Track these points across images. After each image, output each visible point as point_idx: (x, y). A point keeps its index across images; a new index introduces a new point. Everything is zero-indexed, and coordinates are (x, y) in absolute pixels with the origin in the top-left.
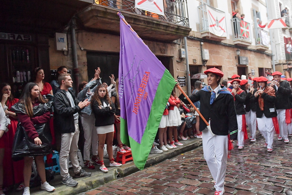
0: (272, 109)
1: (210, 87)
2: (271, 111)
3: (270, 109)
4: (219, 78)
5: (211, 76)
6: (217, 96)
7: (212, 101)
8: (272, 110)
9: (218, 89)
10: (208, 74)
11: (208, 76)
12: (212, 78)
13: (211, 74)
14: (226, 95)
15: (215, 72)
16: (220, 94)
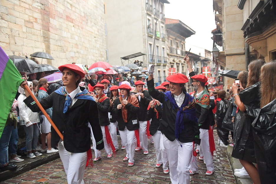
0: (134, 120)
1: (66, 90)
2: (133, 124)
3: (132, 121)
4: (79, 78)
5: (68, 73)
6: (74, 103)
7: (65, 109)
8: (135, 122)
9: (75, 93)
10: (64, 71)
11: (63, 74)
12: (69, 77)
13: (67, 71)
14: (86, 102)
15: (73, 68)
16: (78, 99)
